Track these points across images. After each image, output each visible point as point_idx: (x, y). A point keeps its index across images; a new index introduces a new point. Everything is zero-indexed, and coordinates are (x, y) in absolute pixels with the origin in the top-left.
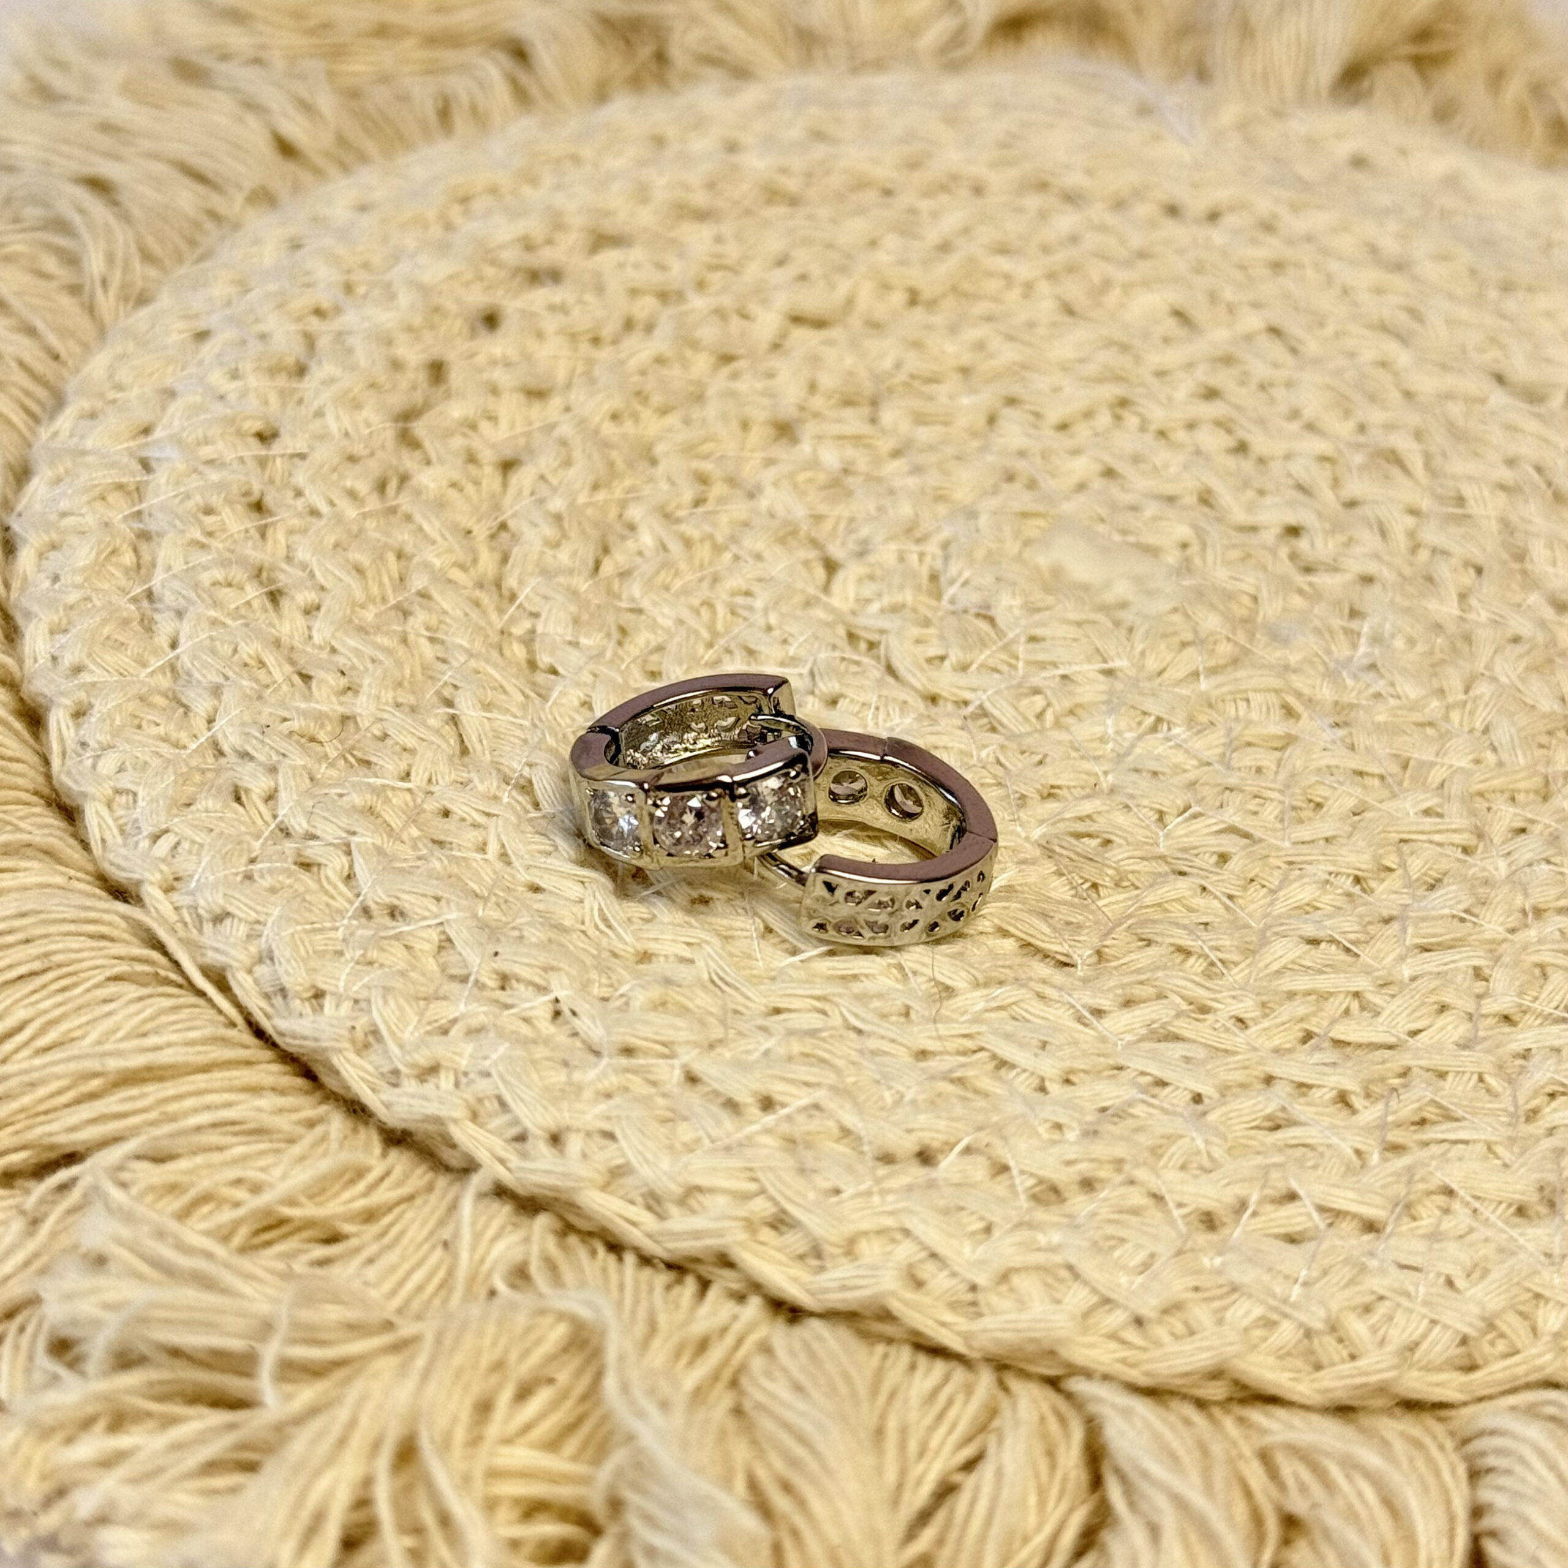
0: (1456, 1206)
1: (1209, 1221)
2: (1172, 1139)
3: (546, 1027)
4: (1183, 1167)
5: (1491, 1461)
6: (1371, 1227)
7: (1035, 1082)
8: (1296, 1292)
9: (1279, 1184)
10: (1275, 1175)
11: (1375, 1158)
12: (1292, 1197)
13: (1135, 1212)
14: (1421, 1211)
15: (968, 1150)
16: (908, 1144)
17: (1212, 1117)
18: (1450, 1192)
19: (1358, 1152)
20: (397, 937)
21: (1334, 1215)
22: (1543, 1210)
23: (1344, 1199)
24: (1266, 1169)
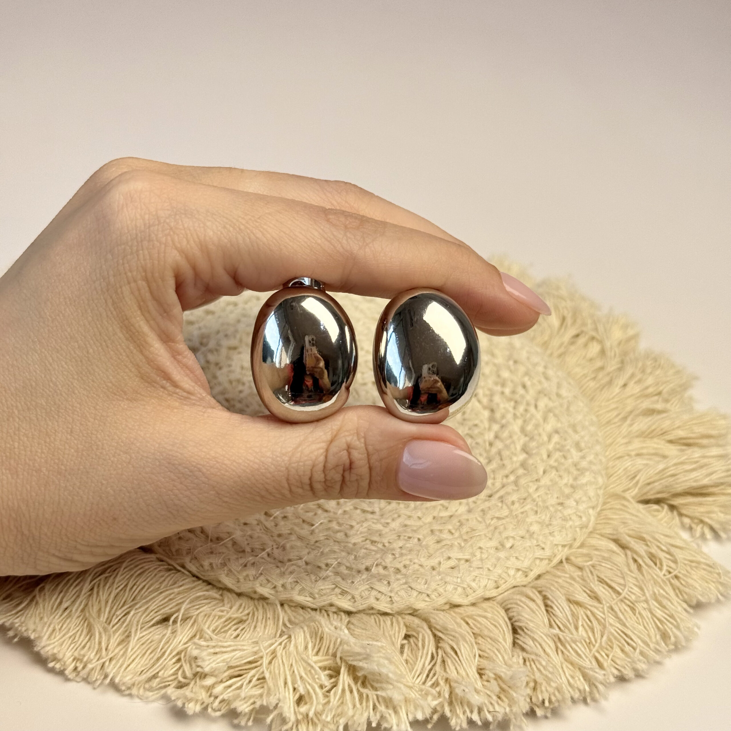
0: (483, 551)
1: (433, 569)
2: (419, 551)
3: (268, 559)
4: (424, 557)
5: (509, 606)
6: (467, 561)
7: (382, 545)
8: (459, 580)
9: (446, 556)
10: (444, 554)
11: (463, 544)
12: (449, 558)
13: (418, 570)
14: (477, 554)
15: (377, 565)
16: (363, 567)
17: (424, 543)
18: (480, 548)
19: (459, 543)
20: (222, 545)
21: (459, 560)
22: (500, 547)
23: (460, 556)
24: (442, 553)
